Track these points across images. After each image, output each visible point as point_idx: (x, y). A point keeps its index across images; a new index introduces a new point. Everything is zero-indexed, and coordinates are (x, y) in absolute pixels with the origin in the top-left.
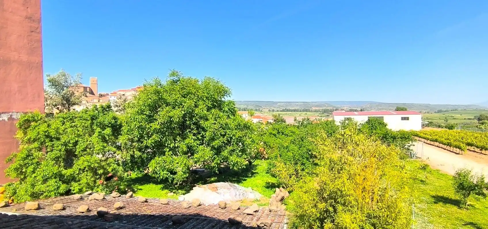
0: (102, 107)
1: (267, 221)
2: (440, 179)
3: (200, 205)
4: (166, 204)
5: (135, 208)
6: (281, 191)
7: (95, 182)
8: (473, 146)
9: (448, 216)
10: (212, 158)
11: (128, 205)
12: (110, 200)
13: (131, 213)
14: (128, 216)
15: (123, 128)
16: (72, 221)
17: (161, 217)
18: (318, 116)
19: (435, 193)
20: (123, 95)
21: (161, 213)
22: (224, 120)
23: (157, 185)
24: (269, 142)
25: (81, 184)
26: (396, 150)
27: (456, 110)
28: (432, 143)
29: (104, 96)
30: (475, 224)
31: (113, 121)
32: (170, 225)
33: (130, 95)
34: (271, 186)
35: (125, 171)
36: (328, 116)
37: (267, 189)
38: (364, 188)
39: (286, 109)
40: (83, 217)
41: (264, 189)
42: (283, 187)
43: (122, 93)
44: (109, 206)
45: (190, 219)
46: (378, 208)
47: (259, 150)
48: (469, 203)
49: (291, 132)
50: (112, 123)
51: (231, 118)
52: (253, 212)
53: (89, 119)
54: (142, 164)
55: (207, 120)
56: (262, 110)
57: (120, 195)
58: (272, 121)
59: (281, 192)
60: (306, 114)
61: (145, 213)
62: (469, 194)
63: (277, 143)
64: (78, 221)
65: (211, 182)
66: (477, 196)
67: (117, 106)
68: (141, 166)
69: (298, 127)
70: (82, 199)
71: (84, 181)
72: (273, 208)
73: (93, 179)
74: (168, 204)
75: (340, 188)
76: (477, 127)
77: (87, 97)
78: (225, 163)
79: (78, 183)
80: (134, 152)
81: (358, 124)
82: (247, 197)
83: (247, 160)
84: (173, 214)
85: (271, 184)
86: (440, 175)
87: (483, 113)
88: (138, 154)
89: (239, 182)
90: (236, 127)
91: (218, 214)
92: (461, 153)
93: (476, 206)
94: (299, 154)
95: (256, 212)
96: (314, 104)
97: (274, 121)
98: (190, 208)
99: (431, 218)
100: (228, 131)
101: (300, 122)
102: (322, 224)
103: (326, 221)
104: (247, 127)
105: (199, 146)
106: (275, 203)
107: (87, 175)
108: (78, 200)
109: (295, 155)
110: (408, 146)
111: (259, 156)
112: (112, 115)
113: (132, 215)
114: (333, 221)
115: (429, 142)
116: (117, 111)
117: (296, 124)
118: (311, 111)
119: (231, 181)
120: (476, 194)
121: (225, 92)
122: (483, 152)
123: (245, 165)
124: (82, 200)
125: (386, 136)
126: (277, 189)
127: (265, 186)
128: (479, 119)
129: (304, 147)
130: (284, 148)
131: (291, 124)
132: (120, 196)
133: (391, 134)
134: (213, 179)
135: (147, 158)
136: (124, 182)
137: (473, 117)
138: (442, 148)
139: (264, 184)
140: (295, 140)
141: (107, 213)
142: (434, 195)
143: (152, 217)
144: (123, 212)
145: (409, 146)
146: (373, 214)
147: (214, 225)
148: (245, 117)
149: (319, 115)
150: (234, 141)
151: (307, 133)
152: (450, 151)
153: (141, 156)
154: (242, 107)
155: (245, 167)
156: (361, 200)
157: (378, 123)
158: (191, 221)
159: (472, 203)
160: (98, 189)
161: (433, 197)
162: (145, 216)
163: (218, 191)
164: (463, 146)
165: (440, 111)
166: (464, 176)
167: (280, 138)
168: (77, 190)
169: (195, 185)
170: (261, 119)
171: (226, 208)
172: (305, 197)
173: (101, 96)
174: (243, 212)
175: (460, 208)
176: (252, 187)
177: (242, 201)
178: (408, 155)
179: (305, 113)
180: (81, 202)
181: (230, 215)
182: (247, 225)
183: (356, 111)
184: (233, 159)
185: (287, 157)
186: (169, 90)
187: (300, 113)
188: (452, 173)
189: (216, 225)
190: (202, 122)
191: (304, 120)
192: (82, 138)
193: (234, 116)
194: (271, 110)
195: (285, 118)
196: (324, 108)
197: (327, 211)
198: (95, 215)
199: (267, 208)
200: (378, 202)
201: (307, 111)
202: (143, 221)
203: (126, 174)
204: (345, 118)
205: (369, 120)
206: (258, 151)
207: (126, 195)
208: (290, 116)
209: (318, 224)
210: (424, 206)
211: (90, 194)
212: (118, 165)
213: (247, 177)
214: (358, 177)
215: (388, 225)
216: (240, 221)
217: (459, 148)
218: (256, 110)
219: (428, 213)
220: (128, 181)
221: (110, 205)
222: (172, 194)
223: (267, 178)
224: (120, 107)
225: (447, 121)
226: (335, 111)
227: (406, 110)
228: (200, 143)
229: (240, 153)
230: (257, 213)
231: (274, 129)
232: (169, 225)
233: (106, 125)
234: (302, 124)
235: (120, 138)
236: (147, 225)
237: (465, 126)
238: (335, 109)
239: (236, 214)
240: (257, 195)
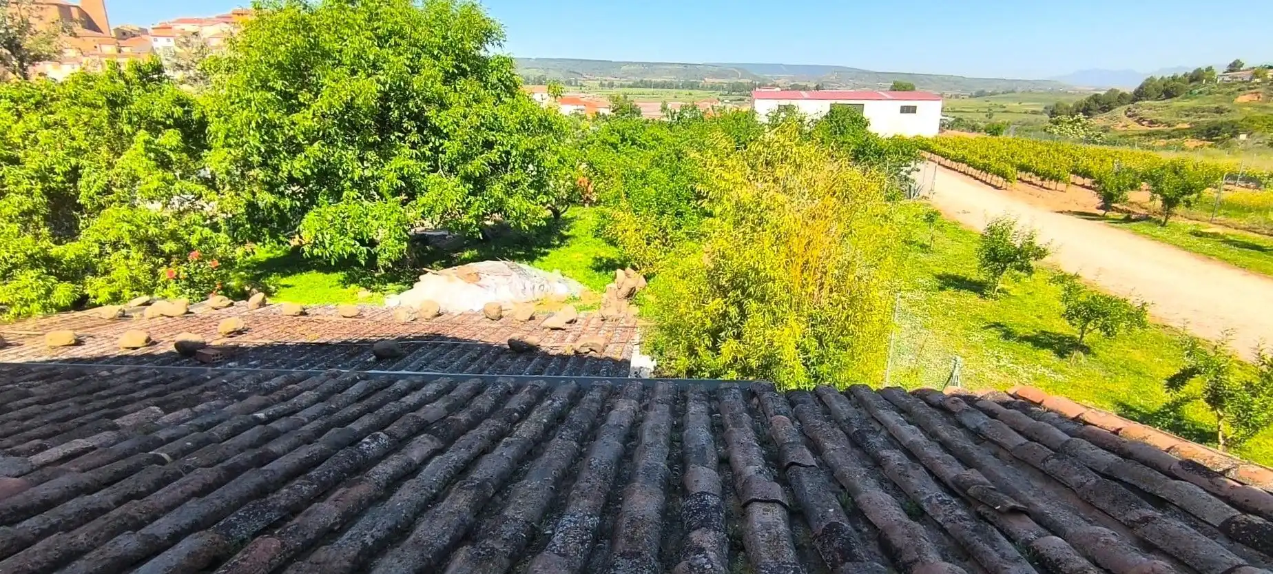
0: (139, 70)
1: (594, 342)
2: (957, 241)
3: (439, 315)
4: (355, 317)
5: (277, 330)
6: (627, 275)
7: (154, 273)
8: (1030, 171)
9: (959, 314)
10: (461, 203)
11: (257, 325)
12: (207, 316)
13: (268, 342)
14: (259, 349)
15: (211, 128)
16: (110, 370)
17: (346, 345)
18: (718, 99)
19: (944, 270)
20: (194, 34)
21: (344, 338)
22: (488, 108)
23: (328, 273)
24: (601, 163)
25: (114, 281)
26: (878, 178)
27: (1013, 92)
28: (954, 165)
29: (134, 36)
30: (1002, 326)
31: (178, 111)
32: (370, 362)
33: (216, 36)
34: (606, 266)
35: (236, 242)
36: (740, 100)
37: (597, 274)
38: (807, 262)
39: (641, 81)
40: (138, 359)
41: (590, 273)
42: (634, 268)
43: (190, 28)
44: (206, 330)
45: (419, 346)
46: (831, 304)
47: (577, 183)
48: (1000, 286)
49: (653, 140)
50: (176, 115)
51: (505, 103)
52: (564, 324)
53: (100, 103)
54: (283, 223)
55: (443, 106)
56: (584, 84)
57: (231, 301)
58: (607, 112)
59: (626, 279)
60: (690, 94)
61: (303, 340)
62: (1003, 269)
63: (618, 166)
64: (125, 368)
65: (465, 262)
66: (1017, 272)
67: (181, 67)
68: (278, 231)
69: (670, 127)
70: (124, 316)
71: (121, 273)
72: (611, 312)
73: (147, 266)
74: (359, 316)
75: (754, 263)
76: (1045, 130)
77: (75, 35)
78: (497, 216)
79: (106, 277)
80: (254, 194)
81: (807, 120)
82: (550, 293)
83: (549, 208)
84: (374, 338)
85: (605, 261)
86: (961, 232)
87: (1063, 99)
88: (266, 199)
89: (531, 258)
90: (518, 126)
91: (483, 333)
92: (1004, 187)
93: (1011, 293)
94: (670, 191)
95: (570, 322)
96: (710, 68)
97: (613, 112)
98: (415, 322)
99: (929, 318)
100: (499, 137)
101: (675, 113)
102: (715, 343)
103: (722, 334)
104: (546, 125)
105: (429, 174)
106: (614, 302)
107: (127, 258)
108: (113, 319)
109: (661, 193)
110: (906, 171)
111: (576, 197)
112: (172, 94)
113: (272, 346)
114: (738, 336)
115: (948, 163)
116: (182, 83)
117: (666, 119)
118: (703, 88)
119: (512, 258)
120: (1017, 268)
121: (486, 35)
122: (1046, 183)
123: (544, 219)
124: (126, 320)
125: (864, 150)
126: (619, 271)
127: (591, 267)
128: (1053, 114)
129: (683, 174)
130: (635, 178)
131: (653, 120)
132: (232, 304)
133: (876, 145)
134: (467, 255)
135: (292, 209)
136: (238, 272)
137: (1041, 109)
138: (971, 176)
139: (590, 262)
140: (661, 158)
141: (203, 345)
142: (941, 273)
143: (325, 348)
144: (245, 341)
145: (909, 173)
146: (820, 317)
147: (476, 356)
148: (542, 99)
149: (721, 98)
150: (515, 161)
151: (690, 140)
152: (985, 182)
153: (275, 205)
154: (534, 73)
155: (545, 224)
156: (799, 289)
157: (852, 118)
158: (420, 350)
159: (1006, 287)
160: (166, 292)
161: (940, 277)
162: (304, 345)
163: (480, 283)
164: (1012, 172)
165: (980, 94)
166: (1002, 234)
167: (626, 154)
168: (104, 295)
169: (425, 269)
170: (583, 107)
171: (501, 317)
172: (681, 288)
173: (123, 35)
174: (542, 325)
175: (983, 296)
176: (562, 270)
177: (539, 303)
178: (903, 190)
179: (687, 92)
180: (125, 324)
181: (511, 333)
182: (551, 352)
183: (805, 88)
184: (516, 203)
185: (643, 197)
186: (334, 23)
187: (674, 91)
188: (980, 227)
189: (481, 354)
190: (431, 112)
191: (684, 109)
192: (87, 158)
193: (514, 98)
194: (606, 83)
195: (640, 104)
196: (734, 80)
197: (725, 315)
198: (170, 353)
199: (596, 313)
200: (831, 291)
201: (692, 86)
202: (302, 358)
203: (239, 251)
204: (779, 106)
205: (831, 111)
206: (574, 184)
207: (248, 301)
208: (652, 100)
209: (706, 342)
210: (920, 296)
211: (148, 304)
212: (215, 228)
213: (552, 246)
214: (796, 240)
215: (847, 335)
216: (535, 344)
217: (1002, 176)
218: (569, 83)
219: (924, 310)
220: (247, 268)
221: (208, 328)
222: (368, 293)
223: (597, 249)
224: (189, 68)
225: (990, 116)
226: (757, 89)
227: (913, 89)
228: (429, 166)
229: (532, 191)
230: (574, 326)
231: (612, 131)
232: (367, 363)
233: (160, 123)
234: (679, 118)
235: (208, 158)
236: (312, 365)
237: (1024, 128)
238: (757, 83)
239: (527, 328)
240: (575, 287)
